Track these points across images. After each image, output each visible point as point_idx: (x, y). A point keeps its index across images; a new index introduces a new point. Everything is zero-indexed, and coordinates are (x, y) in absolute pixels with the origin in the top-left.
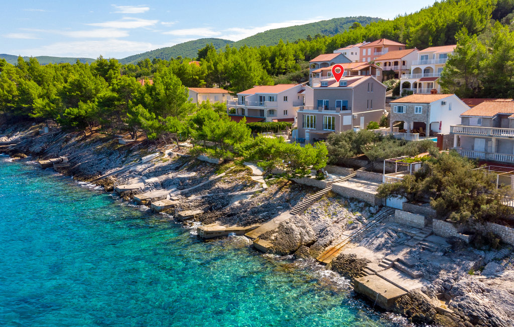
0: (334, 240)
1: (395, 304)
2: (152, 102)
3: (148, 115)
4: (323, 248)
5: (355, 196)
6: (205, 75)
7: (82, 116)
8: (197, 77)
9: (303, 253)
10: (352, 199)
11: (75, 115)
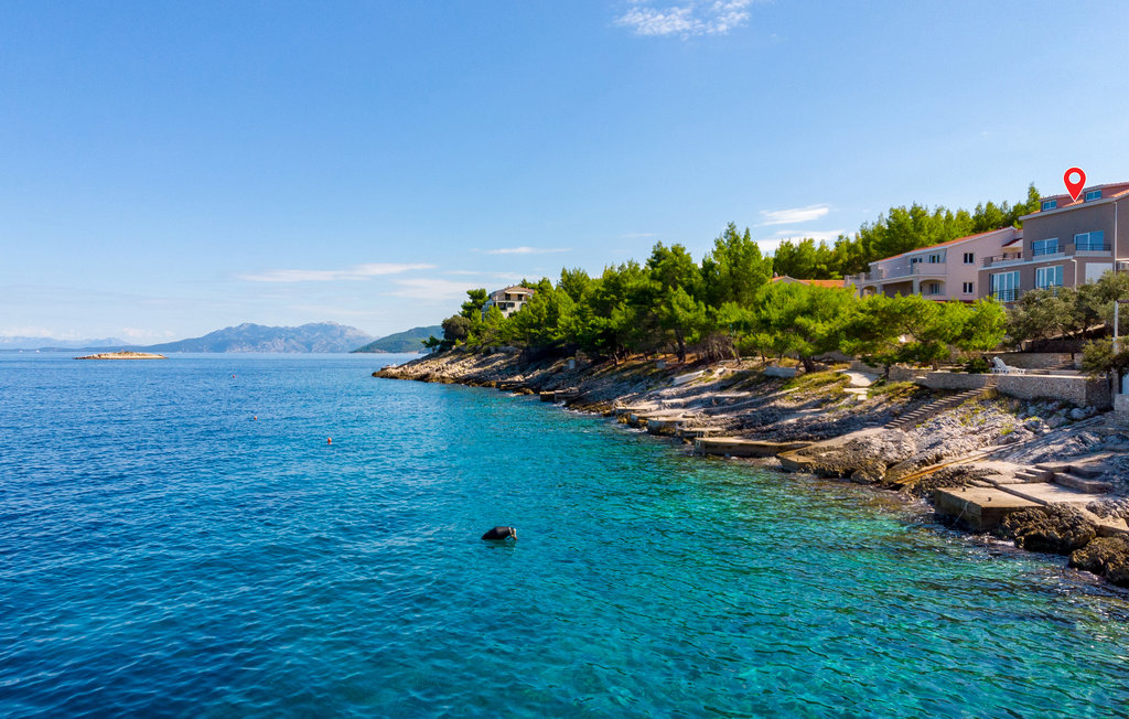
0: (948, 455)
1: (1002, 521)
2: (704, 286)
3: (692, 305)
4: (916, 466)
5: (1046, 392)
6: (841, 261)
7: (611, 329)
8: (825, 267)
9: (867, 471)
10: (1036, 400)
11: (602, 328)
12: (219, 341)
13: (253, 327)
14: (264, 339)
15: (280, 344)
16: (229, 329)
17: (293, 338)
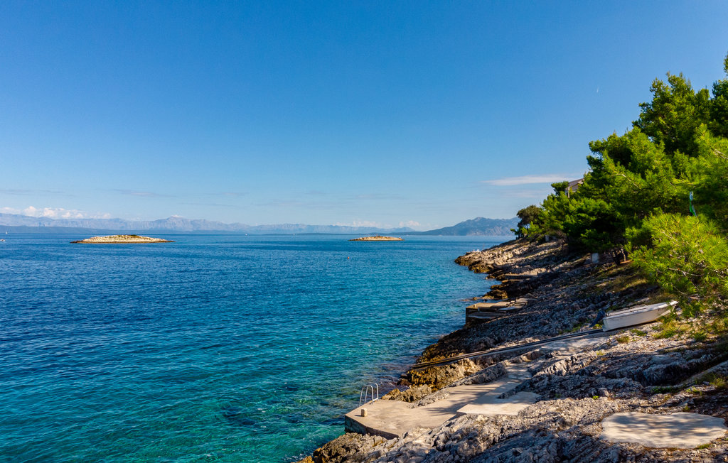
12: (463, 229)
13: (483, 219)
14: (489, 227)
15: (498, 230)
16: (469, 221)
17: (507, 226)
